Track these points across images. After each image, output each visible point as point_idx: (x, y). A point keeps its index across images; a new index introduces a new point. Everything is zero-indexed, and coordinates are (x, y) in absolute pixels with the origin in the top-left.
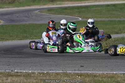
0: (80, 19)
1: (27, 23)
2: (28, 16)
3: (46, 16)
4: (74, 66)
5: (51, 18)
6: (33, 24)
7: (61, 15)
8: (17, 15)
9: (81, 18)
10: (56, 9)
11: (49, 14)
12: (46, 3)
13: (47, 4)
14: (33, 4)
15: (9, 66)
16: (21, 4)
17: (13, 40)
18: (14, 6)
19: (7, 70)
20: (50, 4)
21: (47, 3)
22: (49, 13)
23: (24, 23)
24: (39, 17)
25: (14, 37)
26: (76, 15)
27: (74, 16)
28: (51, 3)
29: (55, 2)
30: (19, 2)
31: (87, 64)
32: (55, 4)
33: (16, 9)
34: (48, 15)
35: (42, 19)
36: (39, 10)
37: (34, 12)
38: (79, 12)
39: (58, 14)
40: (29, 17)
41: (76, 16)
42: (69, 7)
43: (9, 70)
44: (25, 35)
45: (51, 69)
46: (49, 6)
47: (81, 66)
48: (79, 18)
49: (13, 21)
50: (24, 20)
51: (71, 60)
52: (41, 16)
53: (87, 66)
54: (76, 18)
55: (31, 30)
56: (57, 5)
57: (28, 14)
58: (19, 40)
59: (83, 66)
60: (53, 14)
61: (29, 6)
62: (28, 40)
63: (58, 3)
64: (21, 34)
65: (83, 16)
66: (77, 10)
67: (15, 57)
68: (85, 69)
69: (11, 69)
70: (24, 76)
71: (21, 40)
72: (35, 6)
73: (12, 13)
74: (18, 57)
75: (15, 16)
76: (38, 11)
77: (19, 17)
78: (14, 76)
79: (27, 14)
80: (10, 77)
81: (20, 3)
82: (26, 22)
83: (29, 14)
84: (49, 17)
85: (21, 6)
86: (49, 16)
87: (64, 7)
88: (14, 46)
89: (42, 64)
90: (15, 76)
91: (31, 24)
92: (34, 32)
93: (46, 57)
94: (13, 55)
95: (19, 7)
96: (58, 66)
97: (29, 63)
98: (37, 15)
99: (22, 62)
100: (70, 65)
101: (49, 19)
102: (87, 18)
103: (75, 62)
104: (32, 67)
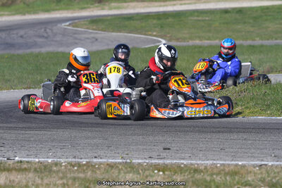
0: (163, 42)
1: (44, 50)
2: (45, 35)
3: (86, 36)
4: (148, 148)
5: (97, 40)
6: (57, 53)
7: (120, 32)
8: (22, 32)
9: (165, 39)
10: (109, 18)
11: (93, 29)
12: (86, 6)
13: (89, 8)
14: (58, 8)
15: (2, 148)
16: (30, 8)
17: (12, 88)
18: (13, 13)
20: (97, 7)
21: (89, 5)
22: (94, 27)
23: (36, 50)
24: (71, 36)
25: (14, 81)
26: (155, 33)
27: (150, 35)
28: (97, 5)
29: (107, 4)
30: (24, 3)
31: (178, 144)
32: (107, 7)
33: (17, 18)
34: (91, 33)
35: (77, 41)
36: (70, 22)
37: (59, 25)
38: (162, 27)
39: (112, 32)
40: (46, 38)
41: (155, 36)
42: (138, 14)
44: (39, 79)
45: (96, 155)
46: (93, 11)
47: (165, 149)
48: (160, 39)
49: (11, 46)
50: (35, 45)
51: (143, 135)
52: (76, 36)
53: (178, 149)
54: (155, 40)
55: (52, 67)
56: (110, 9)
57: (45, 30)
58: (24, 89)
59: (169, 149)
60: (102, 30)
61: (47, 11)
63: (113, 4)
64: (30, 76)
65: (169, 35)
66: (155, 21)
67: (15, 128)
68: (173, 154)
69: (6, 155)
70: (35, 170)
71: (30, 88)
72: (61, 12)
73: (9, 28)
74: (22, 128)
75: (17, 34)
76: (68, 23)
77: (25, 36)
78: (14, 172)
79: (43, 30)
80: (4, 173)
81: (28, 5)
82: (41, 47)
83: (48, 30)
84: (93, 38)
85: (29, 13)
86: (92, 35)
87: (126, 14)
88: (13, 102)
89: (77, 144)
90: (16, 170)
91: (52, 53)
93: (85, 127)
94: (11, 122)
95: (24, 14)
96: (112, 148)
97: (47, 141)
98: (64, 33)
99: (32, 139)
100: (140, 145)
101: (92, 42)
102: (178, 40)
103: (151, 138)
104: (54, 151)
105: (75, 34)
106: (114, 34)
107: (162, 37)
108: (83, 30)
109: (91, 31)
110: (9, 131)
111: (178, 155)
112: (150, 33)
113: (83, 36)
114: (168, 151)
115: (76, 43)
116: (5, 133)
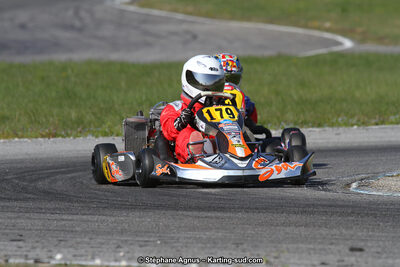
0: (348, 44)
1: (79, 56)
2: (77, 23)
3: (172, 27)
4: (320, 246)
5: (195, 37)
6: (110, 63)
7: (249, 19)
8: (23, 16)
9: (352, 38)
15: (21, 243)
17: (17, 136)
19: (15, 256)
23: (61, 57)
24: (135, 28)
25: (19, 121)
26: (328, 25)
27: (319, 28)
31: (381, 243)
34: (182, 21)
35: (150, 39)
38: (344, 10)
39: (233, 18)
40: (80, 30)
41: (328, 30)
43: (21, 256)
44: (74, 115)
47: (352, 249)
48: (340, 39)
51: (306, 226)
52: (147, 26)
53: (379, 250)
54: (328, 39)
55: (100, 92)
57: (76, 13)
58: (43, 136)
59: (361, 250)
60: (208, 15)
62: (90, 137)
64: (55, 111)
65: (359, 30)
67: (39, 210)
68: (370, 259)
69: (32, 254)
71: (55, 136)
74: (53, 211)
75: (12, 20)
77: (30, 26)
79: (70, 13)
82: (70, 51)
83: (83, 14)
84: (187, 32)
86: (185, 27)
88: (22, 161)
89: (172, 238)
92: (115, 98)
93: (185, 209)
94: (26, 200)
96: (245, 246)
97: (109, 233)
98: (121, 19)
99: (77, 229)
100: (302, 242)
101: (185, 43)
102: (381, 40)
103: (324, 231)
104: (127, 249)
105: (145, 21)
106: (235, 25)
107: (345, 33)
108: (163, 13)
109: (180, 16)
110: (27, 215)
111: (380, 261)
112: (316, 24)
113: (164, 28)
114: (358, 253)
115: (148, 45)
116: (19, 217)
